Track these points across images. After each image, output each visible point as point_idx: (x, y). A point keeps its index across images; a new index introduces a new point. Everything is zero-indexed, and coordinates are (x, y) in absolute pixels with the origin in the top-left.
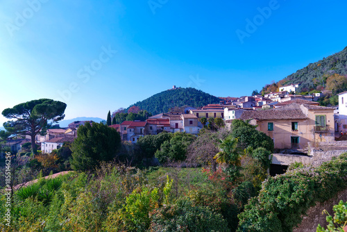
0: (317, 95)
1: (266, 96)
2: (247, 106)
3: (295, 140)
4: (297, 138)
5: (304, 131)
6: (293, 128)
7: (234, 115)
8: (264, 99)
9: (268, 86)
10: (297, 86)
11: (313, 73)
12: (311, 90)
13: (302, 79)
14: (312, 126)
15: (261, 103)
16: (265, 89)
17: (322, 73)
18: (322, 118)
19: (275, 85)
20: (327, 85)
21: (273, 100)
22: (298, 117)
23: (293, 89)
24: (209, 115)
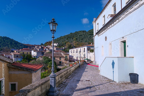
0: (64, 48)
1: (47, 46)
2: (40, 50)
3: (60, 62)
4: (61, 62)
5: (63, 60)
6: (60, 59)
7: (36, 53)
8: (47, 48)
9: (47, 42)
10: (57, 44)
11: (62, 40)
12: (61, 46)
13: (59, 42)
14: (64, 59)
15: (46, 49)
16: (46, 43)
17: (65, 40)
18: (67, 56)
19: (50, 42)
20: (66, 45)
21: (50, 48)
22: (61, 56)
23: (56, 45)
24: (24, 53)
